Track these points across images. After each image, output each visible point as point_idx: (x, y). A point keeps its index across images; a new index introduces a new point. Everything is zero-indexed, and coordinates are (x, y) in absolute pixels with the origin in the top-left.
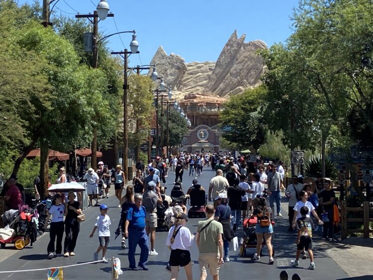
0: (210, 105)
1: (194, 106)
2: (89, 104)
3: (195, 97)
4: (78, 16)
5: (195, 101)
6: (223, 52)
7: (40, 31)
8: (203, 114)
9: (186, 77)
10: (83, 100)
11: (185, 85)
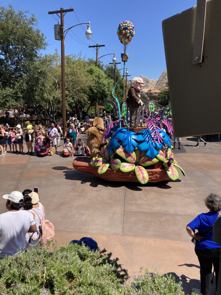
0: (156, 93)
1: (151, 93)
2: (108, 91)
3: (151, 91)
4: (110, 64)
5: (151, 92)
6: (161, 76)
7: (94, 67)
8: (154, 96)
9: (149, 84)
10: (106, 90)
11: (149, 87)
